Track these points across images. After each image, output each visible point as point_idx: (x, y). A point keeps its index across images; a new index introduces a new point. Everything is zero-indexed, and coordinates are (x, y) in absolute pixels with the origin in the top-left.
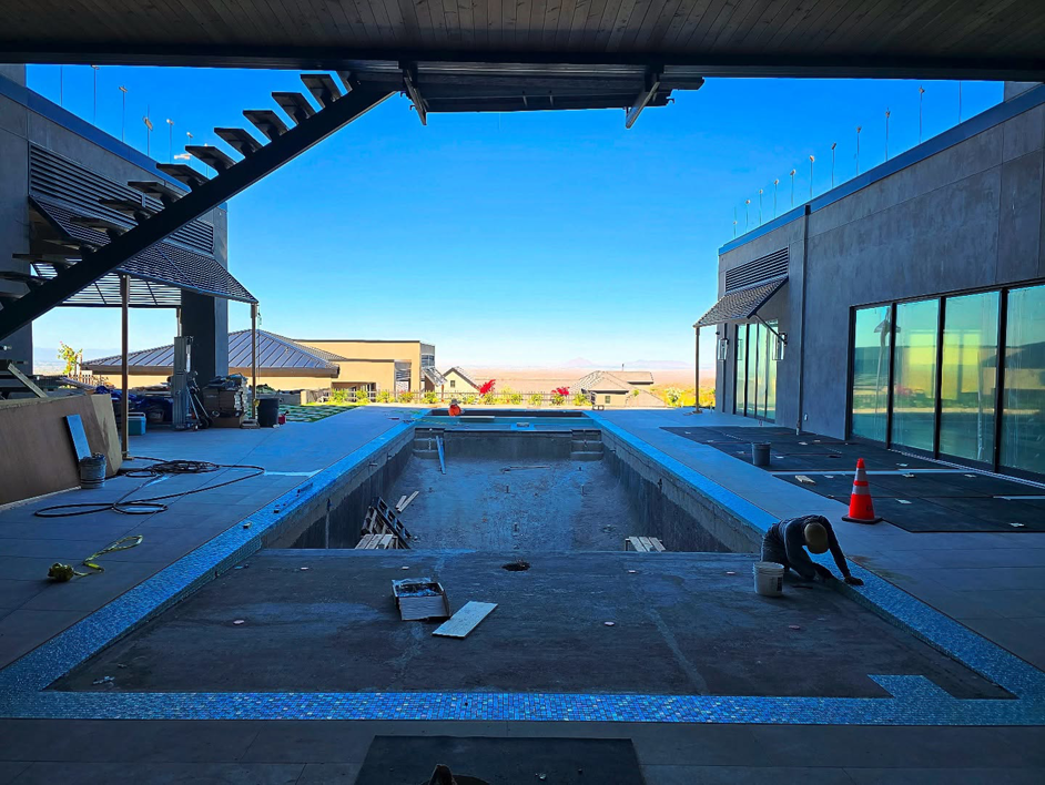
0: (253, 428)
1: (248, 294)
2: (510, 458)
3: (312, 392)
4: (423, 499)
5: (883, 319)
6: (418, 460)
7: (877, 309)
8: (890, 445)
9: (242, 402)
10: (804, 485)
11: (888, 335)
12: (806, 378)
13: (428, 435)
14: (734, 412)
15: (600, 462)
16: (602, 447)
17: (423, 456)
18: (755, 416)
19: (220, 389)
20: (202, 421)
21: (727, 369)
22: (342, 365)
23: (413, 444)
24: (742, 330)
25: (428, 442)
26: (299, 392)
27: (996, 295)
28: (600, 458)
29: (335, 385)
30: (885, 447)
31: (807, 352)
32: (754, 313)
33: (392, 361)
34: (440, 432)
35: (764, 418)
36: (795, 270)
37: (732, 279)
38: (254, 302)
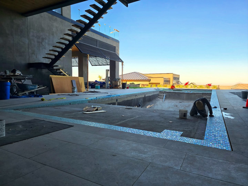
0: (121, 89)
1: (121, 60)
2: (183, 99)
3: (143, 84)
4: (154, 106)
6: (159, 98)
9: (120, 84)
13: (162, 93)
17: (160, 98)
19: (115, 81)
20: (110, 87)
22: (151, 79)
23: (158, 95)
25: (162, 95)
26: (139, 84)
29: (150, 83)
33: (163, 77)
34: (165, 92)
38: (122, 62)
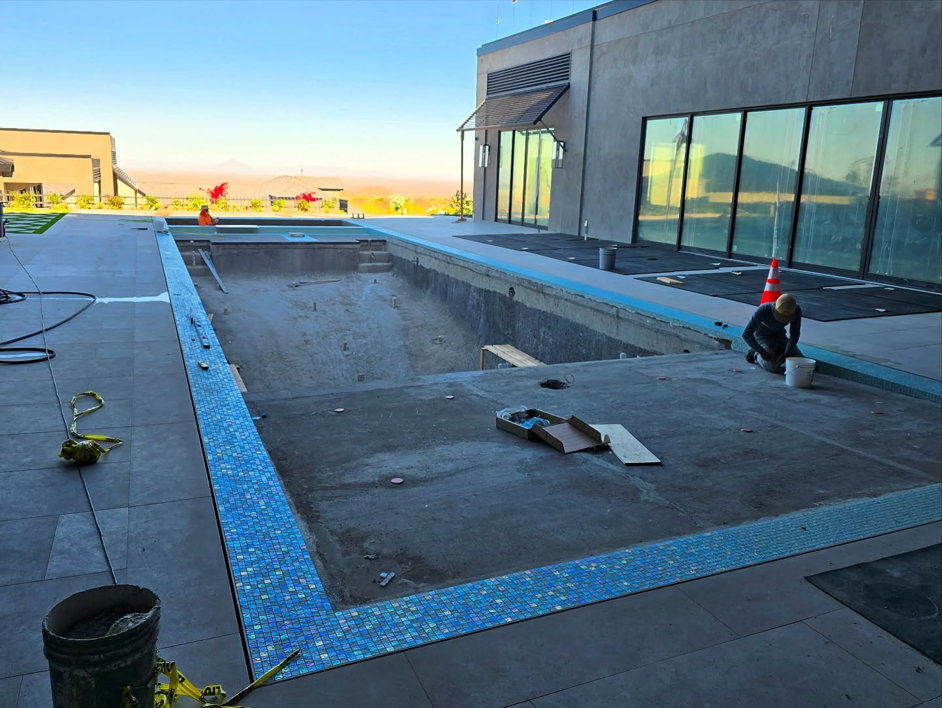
5: (679, 131)
7: (674, 120)
8: (679, 246)
10: (671, 285)
11: (684, 145)
12: (587, 187)
14: (496, 220)
15: (390, 274)
16: (390, 258)
18: (522, 223)
21: (488, 178)
22: (20, 160)
24: (506, 136)
27: (802, 111)
28: (389, 269)
30: (676, 249)
31: (590, 160)
32: (539, 119)
33: (89, 157)
34: (207, 244)
35: (535, 225)
36: (578, 75)
37: (497, 84)
